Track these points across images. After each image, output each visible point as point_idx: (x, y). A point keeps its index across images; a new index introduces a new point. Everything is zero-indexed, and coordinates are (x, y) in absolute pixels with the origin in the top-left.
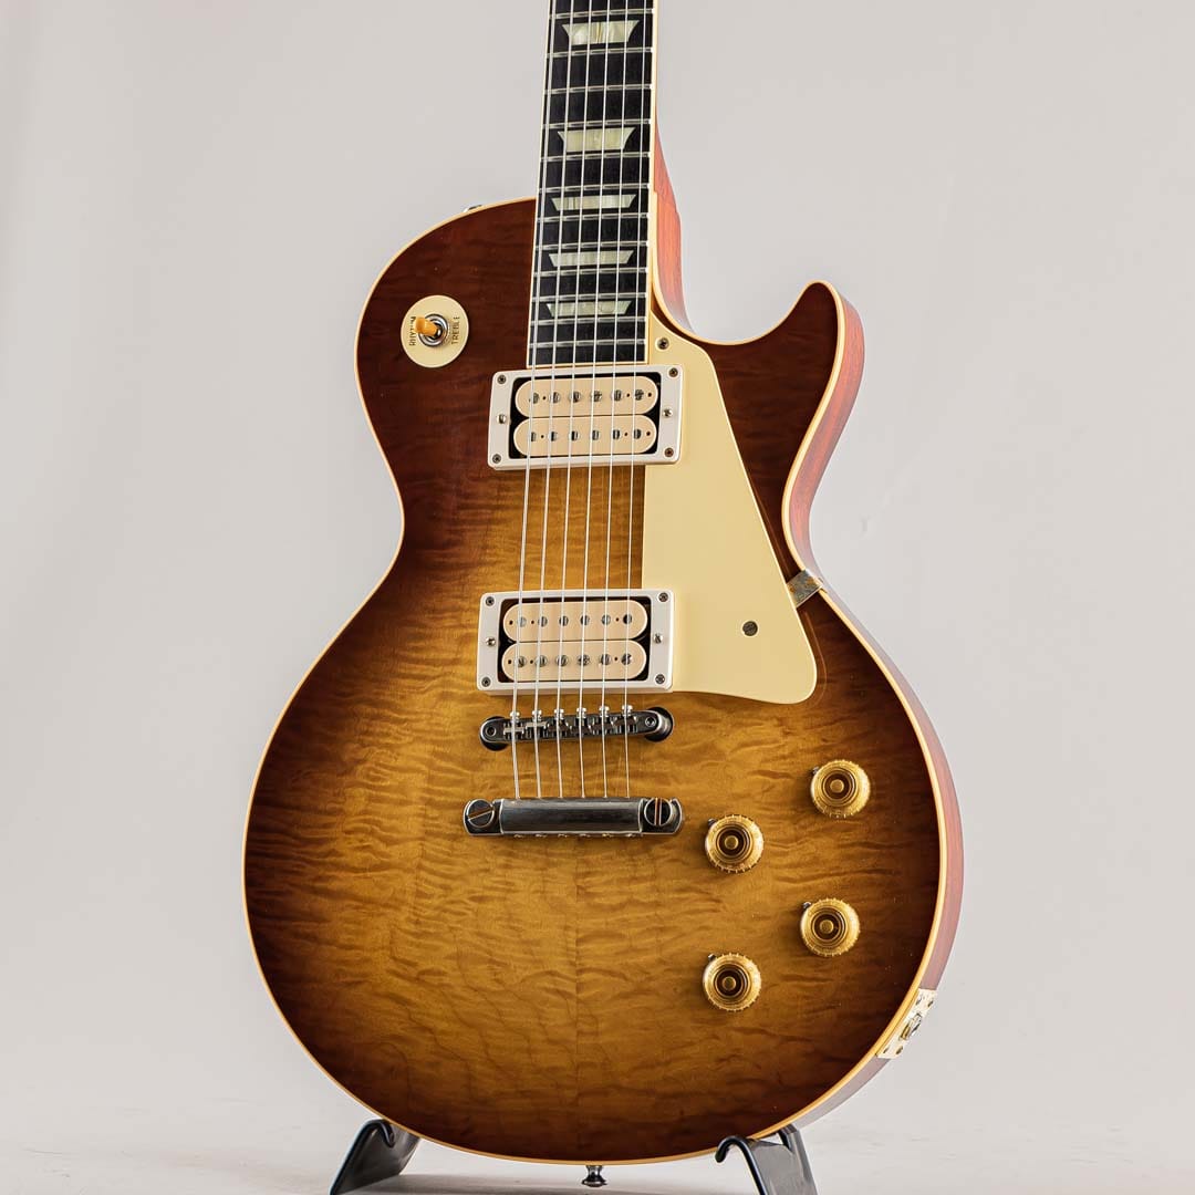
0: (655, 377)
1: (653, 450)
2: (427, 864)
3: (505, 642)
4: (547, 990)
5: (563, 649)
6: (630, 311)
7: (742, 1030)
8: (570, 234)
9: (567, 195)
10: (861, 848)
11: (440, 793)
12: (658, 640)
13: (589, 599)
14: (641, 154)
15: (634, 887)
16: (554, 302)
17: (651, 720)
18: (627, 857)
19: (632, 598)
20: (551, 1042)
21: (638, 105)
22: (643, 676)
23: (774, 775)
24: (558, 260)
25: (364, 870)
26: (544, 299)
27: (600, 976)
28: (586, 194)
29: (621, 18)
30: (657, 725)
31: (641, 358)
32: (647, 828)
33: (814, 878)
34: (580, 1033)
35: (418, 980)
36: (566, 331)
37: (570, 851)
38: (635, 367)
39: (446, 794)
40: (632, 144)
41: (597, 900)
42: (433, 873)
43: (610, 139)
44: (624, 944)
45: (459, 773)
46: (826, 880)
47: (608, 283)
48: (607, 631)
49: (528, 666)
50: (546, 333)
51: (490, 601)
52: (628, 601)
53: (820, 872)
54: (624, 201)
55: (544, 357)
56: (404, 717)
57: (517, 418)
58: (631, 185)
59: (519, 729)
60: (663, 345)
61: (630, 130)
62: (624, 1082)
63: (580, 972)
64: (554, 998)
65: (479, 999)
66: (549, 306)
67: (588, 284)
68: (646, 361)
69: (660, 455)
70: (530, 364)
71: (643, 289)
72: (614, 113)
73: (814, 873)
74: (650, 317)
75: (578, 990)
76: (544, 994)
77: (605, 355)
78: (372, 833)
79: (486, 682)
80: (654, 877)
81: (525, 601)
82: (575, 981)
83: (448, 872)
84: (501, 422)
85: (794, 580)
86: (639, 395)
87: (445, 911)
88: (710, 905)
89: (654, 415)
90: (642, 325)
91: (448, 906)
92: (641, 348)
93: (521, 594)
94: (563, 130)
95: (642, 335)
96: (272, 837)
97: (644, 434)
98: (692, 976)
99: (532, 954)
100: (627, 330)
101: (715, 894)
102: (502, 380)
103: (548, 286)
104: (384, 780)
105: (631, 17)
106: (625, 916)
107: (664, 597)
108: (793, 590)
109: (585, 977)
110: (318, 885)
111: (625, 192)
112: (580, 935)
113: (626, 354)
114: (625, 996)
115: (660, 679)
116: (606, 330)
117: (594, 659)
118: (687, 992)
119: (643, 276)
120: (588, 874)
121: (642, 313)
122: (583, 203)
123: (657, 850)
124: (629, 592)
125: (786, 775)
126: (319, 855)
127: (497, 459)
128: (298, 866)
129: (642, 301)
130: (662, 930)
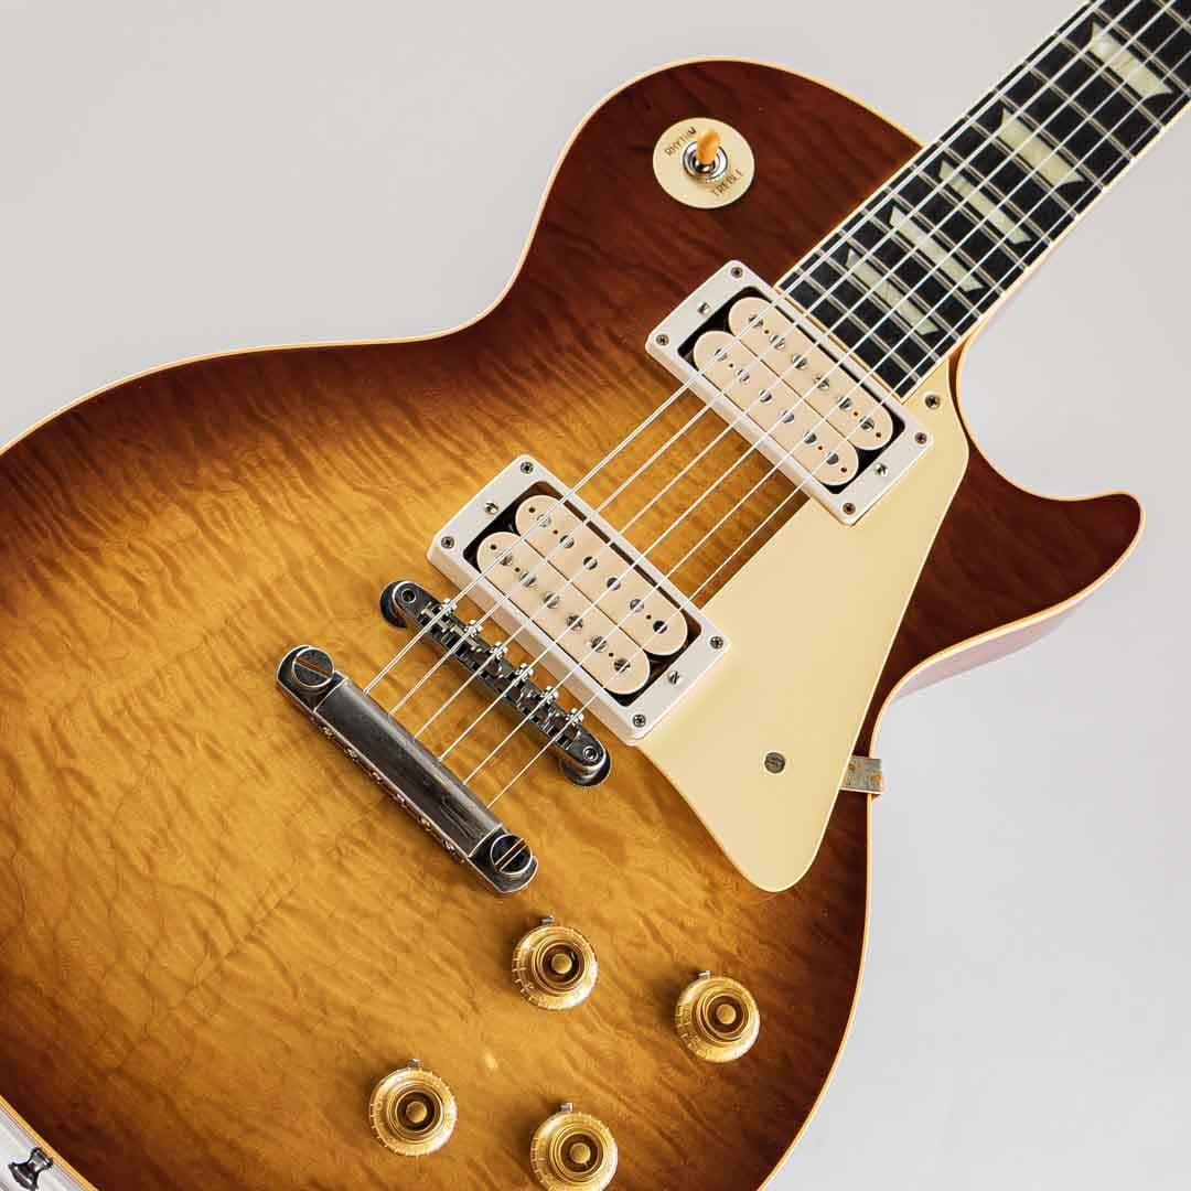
0: (899, 426)
1: (836, 490)
2: (191, 664)
3: (505, 522)
4: (195, 923)
5: (562, 590)
6: (931, 339)
7: (370, 1174)
8: (936, 210)
9: (964, 173)
10: (677, 1101)
11: (277, 606)
12: (674, 679)
13: (638, 568)
14: (1070, 210)
15: (400, 906)
16: (861, 256)
17: (592, 753)
18: (421, 868)
19: (683, 612)
20: (143, 981)
21: (1107, 163)
22: (626, 700)
23: (656, 935)
24: (900, 221)
25: (113, 604)
26: (854, 242)
27: (270, 965)
28: (984, 191)
29: (1160, 74)
30: (593, 764)
31: (902, 392)
32: (482, 859)
33: (600, 1085)
34: (185, 1004)
35: (58, 774)
36: (849, 293)
37: (364, 800)
38: (888, 394)
39: (284, 614)
40: (1070, 191)
41: (343, 880)
42: (188, 678)
43: (1052, 167)
44: (329, 956)
45: (319, 606)
46: (609, 1098)
47: (932, 291)
48: (627, 618)
49: (510, 569)
50: (826, 275)
51: (527, 468)
52: (678, 611)
53: (611, 1085)
54: (1014, 233)
55: (804, 296)
56: (309, 492)
57: (719, 321)
58: (1034, 226)
59: (442, 624)
60: (931, 401)
61: (1078, 178)
62: (182, 1104)
63: (250, 938)
64: (193, 938)
65: (109, 859)
66: (851, 253)
67: (912, 272)
68: (903, 400)
69: (837, 502)
70: (784, 286)
71: (961, 330)
72: (1078, 147)
73: (604, 1080)
74: (942, 363)
75: (231, 955)
76: (188, 926)
77: (869, 354)
78: (160, 574)
79: (448, 542)
80: (429, 916)
81: (568, 504)
82: (236, 942)
83: (205, 693)
84: (701, 310)
85: (861, 759)
86: (868, 425)
87: (164, 731)
88: (463, 1003)
89: (866, 458)
90: (930, 363)
91: (170, 727)
92: (911, 383)
93: (569, 494)
94: (1012, 112)
95: (922, 372)
96: (41, 471)
97: (839, 465)
98: (372, 1062)
99: (216, 869)
100: (911, 353)
101: (479, 1000)
102: (737, 273)
103: (869, 235)
104: (225, 532)
105: (1169, 82)
106: (360, 927)
107: (717, 643)
108: (851, 768)
109: (252, 949)
110: (42, 569)
111: (1024, 227)
112: (291, 901)
113: (891, 374)
114: (276, 1012)
115: (640, 721)
116: (891, 332)
117: (590, 630)
118: (349, 1074)
119: (972, 320)
120: (359, 843)
121: (941, 352)
122: (973, 195)
123: (461, 891)
124: (687, 603)
125: (668, 948)
126: (74, 540)
127: (663, 340)
128: (40, 529)
129: (951, 341)
130: (386, 982)
